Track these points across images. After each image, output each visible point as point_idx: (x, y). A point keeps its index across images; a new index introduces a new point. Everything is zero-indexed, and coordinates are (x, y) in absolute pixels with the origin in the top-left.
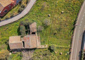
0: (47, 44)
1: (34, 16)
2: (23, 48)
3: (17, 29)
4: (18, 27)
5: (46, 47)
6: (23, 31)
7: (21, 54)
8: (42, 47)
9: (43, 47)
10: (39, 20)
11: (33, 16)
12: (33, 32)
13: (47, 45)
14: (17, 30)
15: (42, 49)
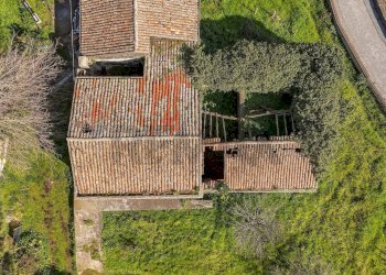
0: (107, 265)
1: (365, 174)
2: (84, 62)
3: (258, 16)
4: (276, 24)
5: (79, 253)
6: (241, 67)
7: (37, 32)
8: (87, 222)
9: (84, 234)
10: (326, 206)
11: (365, 165)
12: (229, 162)
13: (95, 265)
14: (245, 13)
15: (66, 216)
